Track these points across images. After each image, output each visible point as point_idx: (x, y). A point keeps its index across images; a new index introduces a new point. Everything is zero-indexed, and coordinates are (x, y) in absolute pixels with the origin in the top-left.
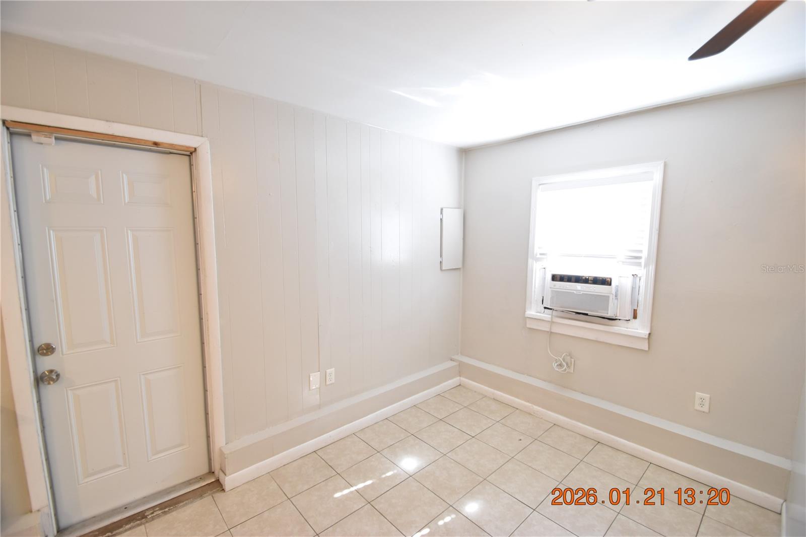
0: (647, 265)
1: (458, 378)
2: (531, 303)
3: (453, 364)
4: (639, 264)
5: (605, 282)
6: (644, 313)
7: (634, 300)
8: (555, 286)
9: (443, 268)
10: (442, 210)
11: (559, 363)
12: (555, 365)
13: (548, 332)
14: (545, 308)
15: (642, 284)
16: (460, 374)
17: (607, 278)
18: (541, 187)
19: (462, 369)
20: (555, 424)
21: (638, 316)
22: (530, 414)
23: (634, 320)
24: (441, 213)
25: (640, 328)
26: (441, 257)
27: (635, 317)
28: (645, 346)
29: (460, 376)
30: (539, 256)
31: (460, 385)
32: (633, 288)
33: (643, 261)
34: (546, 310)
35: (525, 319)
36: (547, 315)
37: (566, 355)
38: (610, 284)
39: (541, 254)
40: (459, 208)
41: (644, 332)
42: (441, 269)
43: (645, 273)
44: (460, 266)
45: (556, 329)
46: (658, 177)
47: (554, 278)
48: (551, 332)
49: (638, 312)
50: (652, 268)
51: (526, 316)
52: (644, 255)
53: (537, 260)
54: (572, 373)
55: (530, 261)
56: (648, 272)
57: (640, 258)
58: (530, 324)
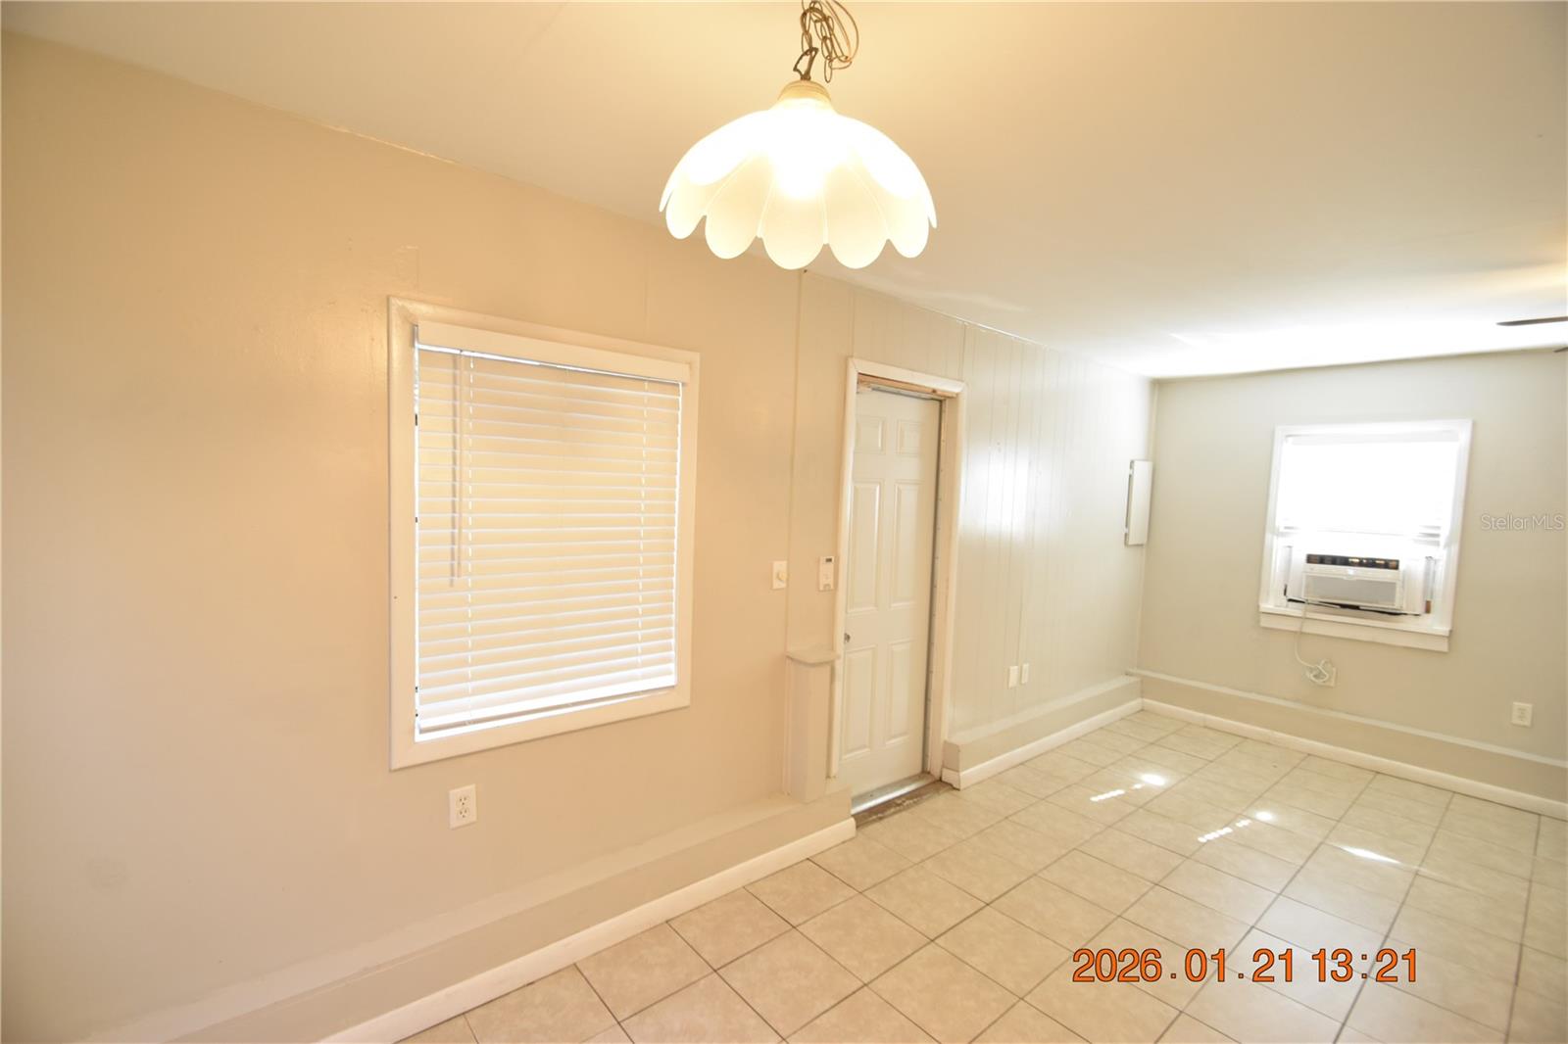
0: (1448, 545)
1: (1139, 700)
2: (1268, 594)
3: (1133, 679)
4: (1437, 544)
5: (1390, 565)
6: (1442, 605)
7: (1428, 589)
8: (1312, 569)
9: (1130, 543)
10: (1132, 462)
11: (1315, 673)
12: (1311, 676)
13: (1295, 632)
14: (1290, 600)
15: (1440, 568)
16: (1143, 694)
17: (1391, 561)
18: (1290, 439)
19: (1145, 688)
20: (1309, 755)
21: (1432, 609)
22: (1268, 744)
23: (1426, 615)
24: (1131, 467)
25: (1437, 624)
26: (1127, 526)
27: (1428, 610)
28: (1444, 647)
29: (1142, 697)
30: (1282, 530)
31: (1142, 710)
32: (1427, 574)
33: (1442, 540)
34: (1291, 603)
35: (1259, 613)
36: (1295, 610)
37: (1326, 662)
38: (1396, 568)
39: (1286, 528)
40: (1144, 460)
41: (1443, 629)
42: (1126, 544)
43: (1443, 557)
44: (1145, 541)
45: (1309, 628)
46: (1464, 437)
47: (1311, 559)
48: (1302, 633)
49: (1432, 604)
50: (1455, 548)
51: (1262, 610)
52: (1445, 533)
53: (1283, 535)
54: (1332, 687)
55: (1268, 536)
56: (1449, 556)
57: (1437, 535)
58: (1265, 622)
